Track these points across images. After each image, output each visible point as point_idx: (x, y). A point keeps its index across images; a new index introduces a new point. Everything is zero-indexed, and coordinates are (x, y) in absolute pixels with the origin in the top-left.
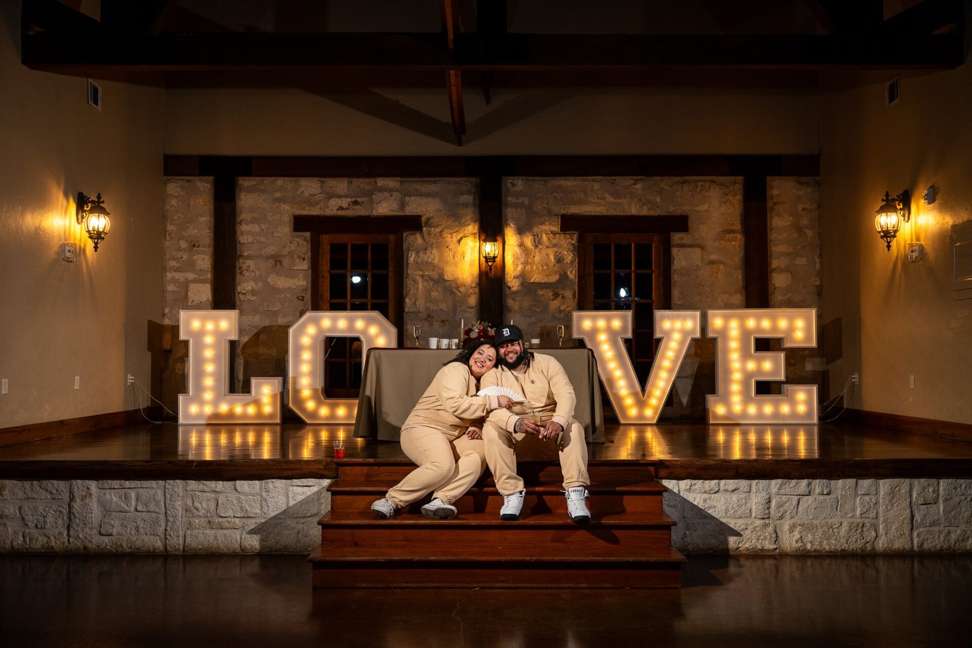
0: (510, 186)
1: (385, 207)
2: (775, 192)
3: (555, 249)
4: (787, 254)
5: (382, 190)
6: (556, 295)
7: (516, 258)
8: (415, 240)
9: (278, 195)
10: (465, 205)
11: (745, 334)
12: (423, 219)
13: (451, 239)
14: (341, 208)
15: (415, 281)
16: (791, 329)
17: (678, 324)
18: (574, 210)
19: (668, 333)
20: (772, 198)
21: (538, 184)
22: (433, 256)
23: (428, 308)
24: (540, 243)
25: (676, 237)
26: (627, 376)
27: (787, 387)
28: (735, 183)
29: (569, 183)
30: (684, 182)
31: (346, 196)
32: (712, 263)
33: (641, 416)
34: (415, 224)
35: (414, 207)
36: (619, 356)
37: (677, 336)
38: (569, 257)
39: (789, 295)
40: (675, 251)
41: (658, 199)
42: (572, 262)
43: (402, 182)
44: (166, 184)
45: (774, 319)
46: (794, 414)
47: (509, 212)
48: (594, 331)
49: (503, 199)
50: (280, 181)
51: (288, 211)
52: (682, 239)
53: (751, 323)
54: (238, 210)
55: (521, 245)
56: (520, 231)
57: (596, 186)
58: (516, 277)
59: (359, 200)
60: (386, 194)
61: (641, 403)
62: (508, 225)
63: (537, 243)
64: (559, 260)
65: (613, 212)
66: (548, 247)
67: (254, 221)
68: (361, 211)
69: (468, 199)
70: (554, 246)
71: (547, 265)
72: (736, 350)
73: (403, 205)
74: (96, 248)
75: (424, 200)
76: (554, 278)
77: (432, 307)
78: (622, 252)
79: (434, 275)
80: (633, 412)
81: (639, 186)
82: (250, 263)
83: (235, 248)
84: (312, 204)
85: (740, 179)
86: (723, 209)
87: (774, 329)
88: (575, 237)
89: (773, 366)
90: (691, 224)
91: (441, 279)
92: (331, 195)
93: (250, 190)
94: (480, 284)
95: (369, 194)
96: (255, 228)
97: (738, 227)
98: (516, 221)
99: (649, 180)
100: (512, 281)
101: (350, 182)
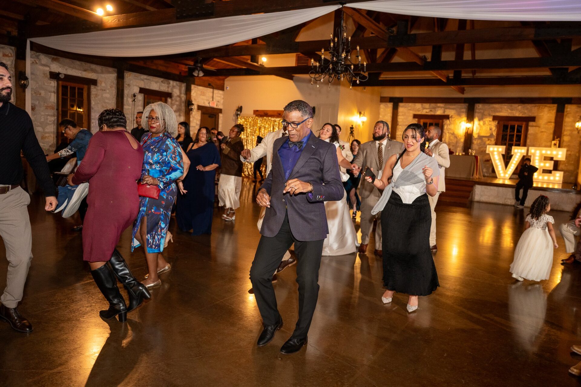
0: (477, 106)
1: (439, 112)
2: (568, 110)
3: (490, 126)
4: (570, 130)
5: (439, 107)
6: (489, 140)
7: (477, 128)
8: (447, 122)
9: (409, 108)
10: (463, 112)
11: (541, 155)
12: (450, 116)
13: (457, 122)
14: (427, 112)
15: (446, 134)
16: (557, 154)
17: (519, 151)
18: (498, 114)
19: (516, 153)
20: (567, 111)
21: (487, 106)
22: (452, 127)
23: (449, 142)
24: (485, 124)
25: (531, 123)
26: (502, 164)
27: (553, 172)
28: (554, 106)
29: (497, 106)
30: (536, 106)
31: (428, 109)
32: (542, 132)
33: (504, 176)
34: (447, 117)
35: (447, 112)
36: (500, 159)
37: (519, 154)
38: (494, 128)
39: (569, 143)
40: (529, 128)
41: (526, 111)
42: (495, 130)
43: (445, 105)
44: (380, 105)
45: (552, 151)
46: (554, 180)
47: (476, 114)
48: (493, 151)
49: (475, 110)
50: (410, 104)
51: (412, 113)
52: (533, 124)
53: (544, 152)
54: (399, 112)
55: (479, 124)
56: (479, 120)
57: (505, 107)
58: (477, 134)
59: (432, 110)
60: (440, 108)
61: (505, 173)
62: (475, 118)
63: (484, 124)
64: (491, 129)
65: (510, 115)
66: (487, 125)
67: (403, 115)
68: (432, 113)
69: (464, 110)
70: (490, 125)
71: (487, 131)
72: (537, 159)
73: (444, 112)
74: (363, 125)
75: (451, 110)
76: (488, 135)
77: (451, 141)
78: (513, 128)
79: (452, 132)
80: (502, 175)
81: (520, 107)
82: (400, 127)
83: (397, 122)
84: (419, 111)
85: (556, 105)
86: (548, 115)
87: (551, 154)
88: (497, 122)
89: (549, 165)
90: (536, 119)
91: (453, 134)
92: (424, 108)
93: (402, 107)
94: (465, 136)
95: (434, 108)
96: (402, 117)
97: (553, 120)
98: (478, 117)
99: (523, 105)
100: (475, 135)
101: (430, 105)
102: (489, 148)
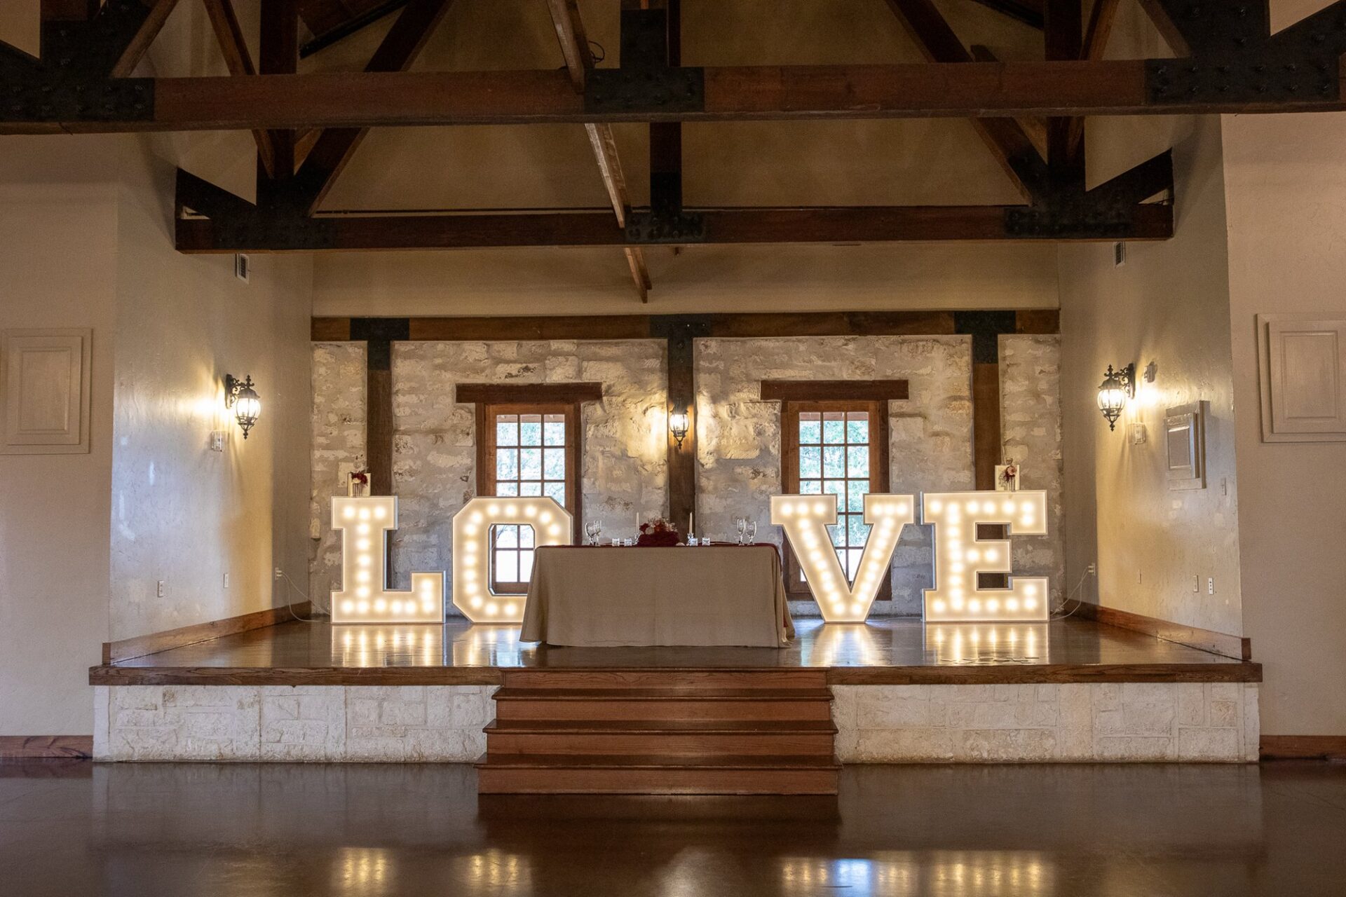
0: (702, 348)
1: (559, 374)
2: (1008, 352)
3: (755, 420)
4: (1023, 424)
5: (556, 354)
6: (756, 473)
7: (710, 430)
8: (594, 411)
9: (439, 361)
10: (651, 371)
11: (967, 520)
12: (604, 387)
13: (635, 409)
14: (510, 375)
15: (594, 458)
16: (1018, 515)
17: (889, 509)
18: (776, 375)
19: (881, 521)
20: (1004, 358)
21: (735, 346)
22: (615, 429)
23: (609, 489)
24: (737, 413)
25: (895, 405)
26: (832, 568)
27: (1013, 581)
28: (962, 342)
29: (770, 343)
30: (903, 342)
31: (515, 362)
32: (936, 434)
33: (848, 614)
34: (593, 392)
35: (593, 373)
37: (889, 523)
38: (771, 429)
39: (1026, 471)
40: (892, 421)
41: (873, 362)
42: (774, 435)
43: (578, 345)
44: (312, 349)
45: (998, 502)
46: (1022, 612)
47: (702, 379)
48: (794, 519)
49: (695, 364)
50: (441, 345)
51: (450, 380)
52: (901, 407)
53: (973, 508)
54: (394, 378)
55: (716, 416)
56: (715, 400)
57: (802, 348)
58: (710, 453)
59: (531, 366)
60: (561, 359)
61: (848, 600)
62: (699, 393)
63: (734, 413)
64: (760, 433)
65: (821, 377)
66: (746, 418)
67: (412, 391)
68: (532, 379)
69: (655, 363)
70: (754, 416)
71: (746, 438)
72: (956, 537)
73: (580, 372)
74: (246, 434)
75: (605, 365)
76: (754, 454)
77: (614, 488)
79: (616, 451)
80: (840, 608)
81: (851, 346)
82: (407, 438)
83: (390, 421)
84: (478, 371)
85: (968, 337)
86: (949, 372)
87: (999, 513)
88: (778, 406)
89: (994, 556)
90: (912, 390)
91: (624, 456)
92: (498, 361)
93: (408, 356)
94: (669, 461)
95: (541, 359)
96: (412, 399)
97: (966, 392)
98: (710, 388)
99: (863, 340)
100: (705, 457)
101: (520, 346)
102: (778, 504)
